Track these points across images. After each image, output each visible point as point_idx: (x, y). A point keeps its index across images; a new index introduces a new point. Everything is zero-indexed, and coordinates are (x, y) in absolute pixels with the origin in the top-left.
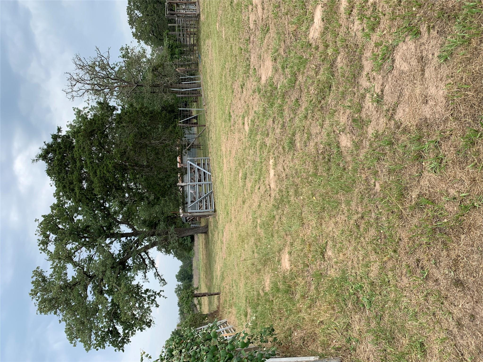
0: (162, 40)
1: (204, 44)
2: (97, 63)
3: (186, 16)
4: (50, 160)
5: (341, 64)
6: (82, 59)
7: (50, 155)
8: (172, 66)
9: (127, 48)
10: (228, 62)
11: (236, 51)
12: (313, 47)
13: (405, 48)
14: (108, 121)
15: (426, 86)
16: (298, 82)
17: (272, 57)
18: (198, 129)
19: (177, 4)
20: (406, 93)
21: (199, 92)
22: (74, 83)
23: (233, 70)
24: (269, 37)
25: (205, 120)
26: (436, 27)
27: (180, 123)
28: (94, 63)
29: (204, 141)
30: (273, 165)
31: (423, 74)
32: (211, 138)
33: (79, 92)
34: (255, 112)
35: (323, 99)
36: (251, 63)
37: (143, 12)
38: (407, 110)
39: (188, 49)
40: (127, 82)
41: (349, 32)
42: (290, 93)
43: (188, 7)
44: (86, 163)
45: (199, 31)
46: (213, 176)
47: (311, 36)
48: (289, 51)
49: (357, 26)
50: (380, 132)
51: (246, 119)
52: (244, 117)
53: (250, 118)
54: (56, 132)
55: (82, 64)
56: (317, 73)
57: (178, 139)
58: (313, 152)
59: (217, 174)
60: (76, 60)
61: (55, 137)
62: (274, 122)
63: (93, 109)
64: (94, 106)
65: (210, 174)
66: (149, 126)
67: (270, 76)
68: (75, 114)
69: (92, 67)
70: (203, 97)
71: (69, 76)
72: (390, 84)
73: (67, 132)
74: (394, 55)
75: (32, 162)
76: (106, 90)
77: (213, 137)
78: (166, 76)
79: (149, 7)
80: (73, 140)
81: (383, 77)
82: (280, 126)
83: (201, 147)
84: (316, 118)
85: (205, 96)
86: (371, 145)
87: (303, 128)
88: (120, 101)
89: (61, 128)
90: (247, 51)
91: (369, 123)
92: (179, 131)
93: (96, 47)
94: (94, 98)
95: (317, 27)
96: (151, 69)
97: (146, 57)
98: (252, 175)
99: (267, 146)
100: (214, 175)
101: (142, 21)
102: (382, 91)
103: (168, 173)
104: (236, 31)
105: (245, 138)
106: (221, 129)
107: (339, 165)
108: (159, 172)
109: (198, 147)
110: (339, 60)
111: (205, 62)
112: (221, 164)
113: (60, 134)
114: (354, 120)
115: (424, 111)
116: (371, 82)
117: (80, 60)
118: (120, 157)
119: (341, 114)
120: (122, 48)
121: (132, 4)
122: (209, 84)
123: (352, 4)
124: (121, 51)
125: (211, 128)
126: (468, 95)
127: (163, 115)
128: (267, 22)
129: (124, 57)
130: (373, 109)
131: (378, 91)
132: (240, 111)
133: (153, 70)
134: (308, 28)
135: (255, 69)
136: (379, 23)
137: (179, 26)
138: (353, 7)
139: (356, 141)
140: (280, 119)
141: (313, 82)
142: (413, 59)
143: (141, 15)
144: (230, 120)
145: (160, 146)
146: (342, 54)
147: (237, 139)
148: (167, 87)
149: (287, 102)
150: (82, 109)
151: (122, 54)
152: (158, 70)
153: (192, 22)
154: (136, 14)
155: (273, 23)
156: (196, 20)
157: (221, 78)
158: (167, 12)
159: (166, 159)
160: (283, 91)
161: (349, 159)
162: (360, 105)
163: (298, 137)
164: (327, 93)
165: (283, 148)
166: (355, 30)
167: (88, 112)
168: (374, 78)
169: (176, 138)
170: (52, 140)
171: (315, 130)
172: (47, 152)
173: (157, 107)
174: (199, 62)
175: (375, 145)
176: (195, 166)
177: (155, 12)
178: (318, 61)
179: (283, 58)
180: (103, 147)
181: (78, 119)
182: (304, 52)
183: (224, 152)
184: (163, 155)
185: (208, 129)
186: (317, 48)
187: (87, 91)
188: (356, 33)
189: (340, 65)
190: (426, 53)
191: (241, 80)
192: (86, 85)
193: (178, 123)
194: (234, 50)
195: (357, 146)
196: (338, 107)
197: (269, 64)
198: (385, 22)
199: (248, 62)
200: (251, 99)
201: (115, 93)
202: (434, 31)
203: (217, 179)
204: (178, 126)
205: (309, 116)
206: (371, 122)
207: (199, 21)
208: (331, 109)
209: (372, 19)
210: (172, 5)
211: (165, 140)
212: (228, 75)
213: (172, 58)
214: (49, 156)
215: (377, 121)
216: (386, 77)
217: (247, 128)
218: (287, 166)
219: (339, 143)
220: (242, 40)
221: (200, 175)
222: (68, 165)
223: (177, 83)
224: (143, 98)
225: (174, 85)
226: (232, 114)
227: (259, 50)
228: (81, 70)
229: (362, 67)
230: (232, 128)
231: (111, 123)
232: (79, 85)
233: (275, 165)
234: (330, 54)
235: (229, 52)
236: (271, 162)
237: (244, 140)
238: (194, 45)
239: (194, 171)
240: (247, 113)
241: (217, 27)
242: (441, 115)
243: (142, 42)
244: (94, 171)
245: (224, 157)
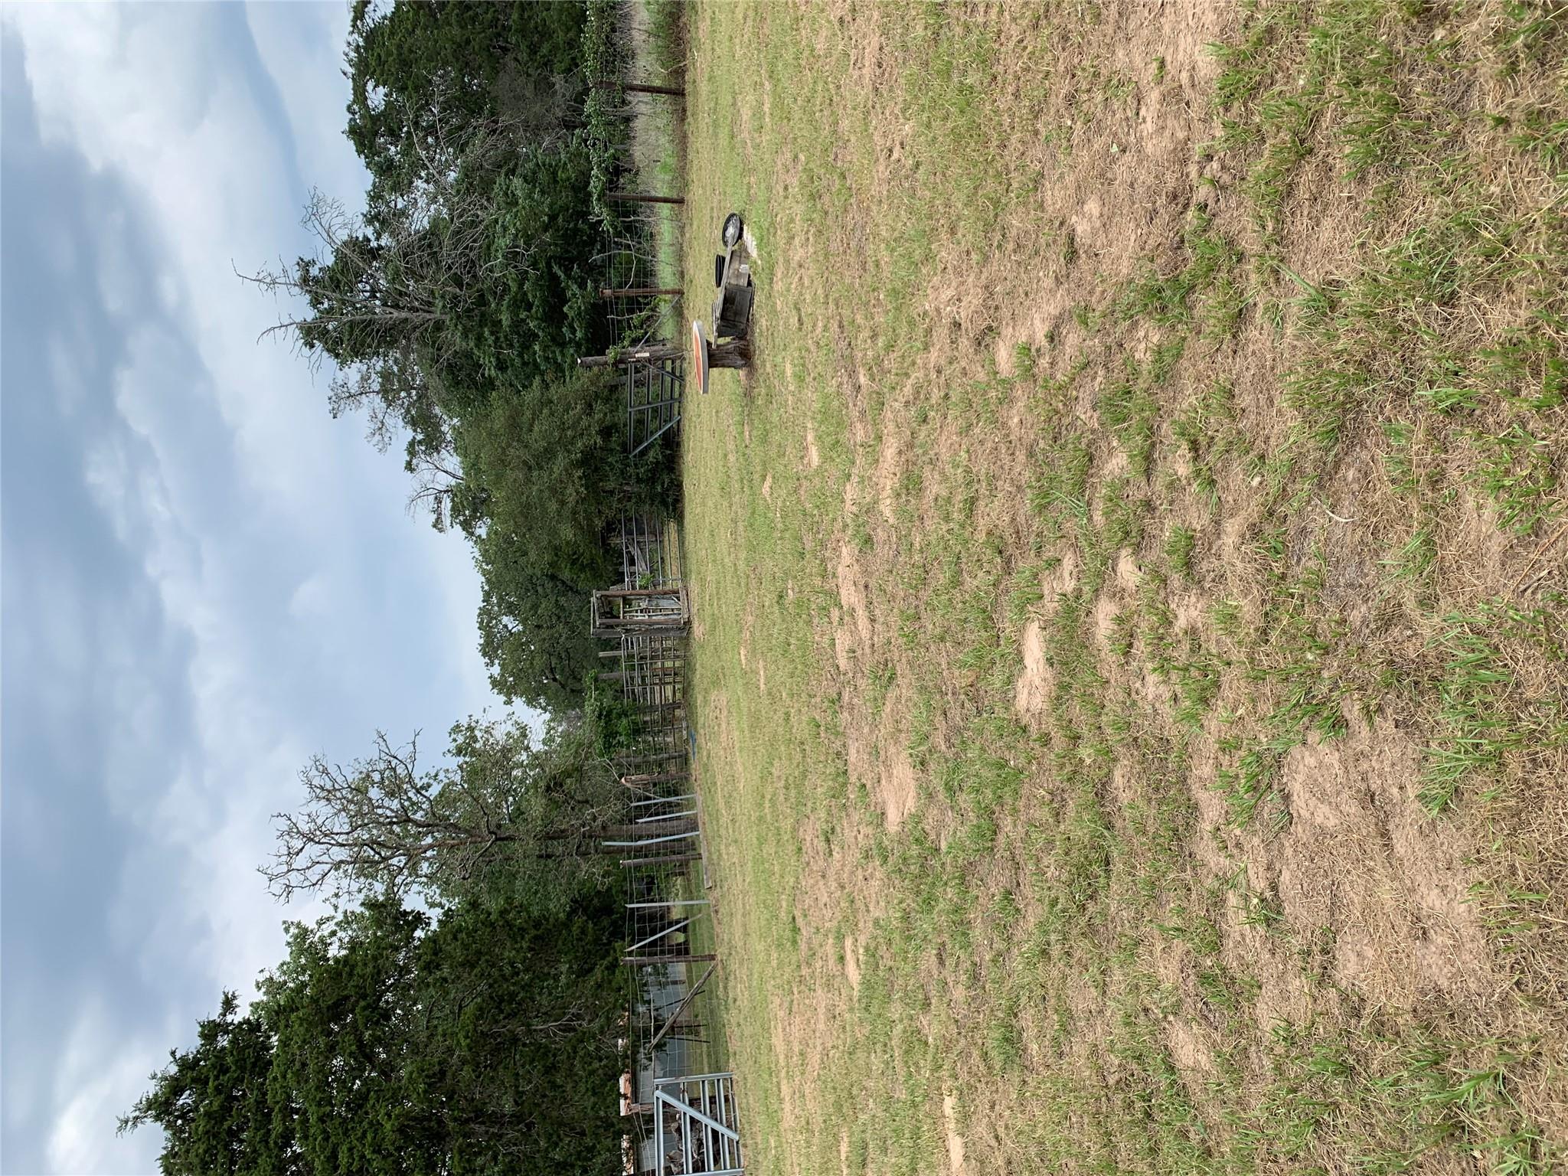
0: (577, 692)
1: (706, 701)
2: (376, 777)
3: (652, 630)
4: (182, 1116)
5: (1129, 794)
6: (333, 770)
7: (185, 1099)
8: (607, 771)
9: (473, 724)
10: (780, 759)
11: (801, 728)
12: (1035, 737)
13: (1311, 761)
14: (395, 964)
15: (1408, 882)
16: (1001, 839)
17: (911, 755)
18: (689, 971)
19: (624, 598)
20: (1353, 895)
21: (693, 844)
22: (297, 844)
23: (797, 784)
24: (898, 699)
25: (712, 939)
26: (1389, 711)
27: (630, 954)
28: (368, 776)
29: (712, 1012)
30: (958, 1121)
31: (1388, 846)
32: (735, 1000)
33: (308, 873)
34: (876, 922)
35: (1091, 897)
36: (850, 768)
37: (526, 619)
38: (1369, 952)
39: (656, 716)
40: (466, 831)
41: (1134, 703)
42: (983, 869)
43: (657, 605)
44: (305, 1121)
45: (689, 664)
46: (745, 1146)
47: (1022, 702)
48: (963, 742)
49: (1152, 687)
50: (1300, 1026)
51: (848, 942)
52: (840, 938)
53: (863, 940)
54: (215, 1014)
55: (329, 786)
56: (1058, 814)
57: (624, 1009)
58: (1089, 1078)
59: (759, 1139)
60: (314, 772)
61: (210, 1031)
62: (941, 962)
63: (348, 923)
64: (353, 913)
65: (735, 1137)
66: (527, 970)
67: (913, 810)
68: (289, 944)
69: (360, 790)
70: (704, 861)
71: (283, 823)
72: (1293, 866)
73: (256, 1006)
74: (1285, 780)
75: (120, 1129)
76: (394, 861)
77: (740, 997)
78: (587, 802)
79: (543, 606)
80: (269, 1037)
81: (1268, 845)
82: (964, 978)
83: (703, 1032)
84: (1080, 959)
85: (710, 859)
86: (1278, 1068)
87: (1040, 992)
88: (438, 891)
89: (234, 997)
90: (835, 731)
91: (1256, 991)
92: (626, 981)
93: (379, 732)
94: (354, 886)
95: (1037, 681)
96: (542, 784)
97: (527, 748)
98: (885, 1151)
99: (926, 1043)
100: (749, 1142)
101: (522, 644)
102: (1274, 887)
103: (588, 1141)
104: (798, 672)
105: (851, 1010)
106: (769, 971)
107: (1184, 1134)
108: (555, 1138)
109: (693, 1029)
110: (1118, 779)
111: (708, 757)
112: (773, 1100)
113: (229, 1018)
114: (1205, 979)
115: (1425, 963)
116: (1231, 856)
117: (325, 772)
118: (425, 1092)
119: (1158, 952)
120: (458, 726)
121: (494, 600)
122: (723, 820)
123: (1127, 627)
124: (453, 736)
125: (734, 966)
126: (1549, 925)
127: (575, 930)
128: (888, 655)
129: (459, 751)
130: (1257, 945)
131: (1260, 885)
132: (828, 914)
133: (548, 788)
134: (1010, 681)
135: (864, 786)
136: (1217, 685)
137: (631, 657)
138: (1132, 636)
139: (1227, 1049)
140: (961, 953)
141: (1050, 842)
142: (1345, 796)
143: (520, 628)
144: (794, 942)
145: (560, 1041)
146: (1126, 762)
147: (821, 1010)
148: (591, 837)
149: (977, 897)
150: (312, 926)
151: (454, 744)
152: (565, 787)
153: (669, 644)
154: (506, 626)
155: (904, 660)
156: (681, 638)
157: (761, 805)
158: (595, 622)
159: (582, 1088)
160: (960, 860)
161: (1215, 1114)
162: (1213, 926)
163: (1027, 1019)
164: (1102, 880)
165: (985, 1056)
166: (1150, 697)
167: (333, 933)
168: (1238, 845)
169: (615, 1007)
170: (199, 1042)
171: (1083, 1000)
172: (175, 1087)
173: (558, 904)
174: (691, 755)
175: (1293, 1070)
176: (682, 1107)
177: (559, 618)
178: (1056, 779)
179: (947, 761)
180: (371, 1058)
181: (296, 959)
182: (1009, 748)
183: (782, 1057)
184: (571, 1073)
185: (724, 968)
186: (1046, 740)
187: (337, 865)
188: (1157, 705)
189: (1125, 798)
190: (1379, 782)
191: (823, 815)
192: (336, 849)
193: (623, 954)
194: (795, 724)
195: (1235, 1066)
196: (1142, 928)
197: (903, 772)
198: (1234, 685)
199: (840, 764)
200: (861, 877)
201: (425, 868)
202: (1385, 719)
203: (760, 1158)
204: (625, 965)
205: (1056, 951)
206: (1260, 987)
207: (687, 638)
208: (1121, 935)
209: (1194, 673)
210: (610, 603)
211: (578, 1017)
212: (782, 798)
213: (608, 747)
214: (181, 1102)
215: (1281, 984)
216: (1276, 845)
217: (854, 974)
218: (1007, 1127)
219: (1168, 1053)
220: (818, 700)
221: (700, 1144)
222: (241, 1130)
223: (621, 822)
224: (514, 876)
225: (613, 829)
226: (800, 922)
227: (871, 732)
228: (323, 802)
229: (1194, 808)
230: (805, 971)
231: (405, 970)
232: (313, 850)
233: (965, 1118)
234: (1088, 761)
235: (780, 730)
236: (949, 1103)
237: (847, 1016)
238: (675, 705)
239: (679, 1130)
240: (849, 924)
241: (743, 657)
242: (1484, 981)
243: (519, 702)
244: (328, 1152)
245: (783, 1074)
